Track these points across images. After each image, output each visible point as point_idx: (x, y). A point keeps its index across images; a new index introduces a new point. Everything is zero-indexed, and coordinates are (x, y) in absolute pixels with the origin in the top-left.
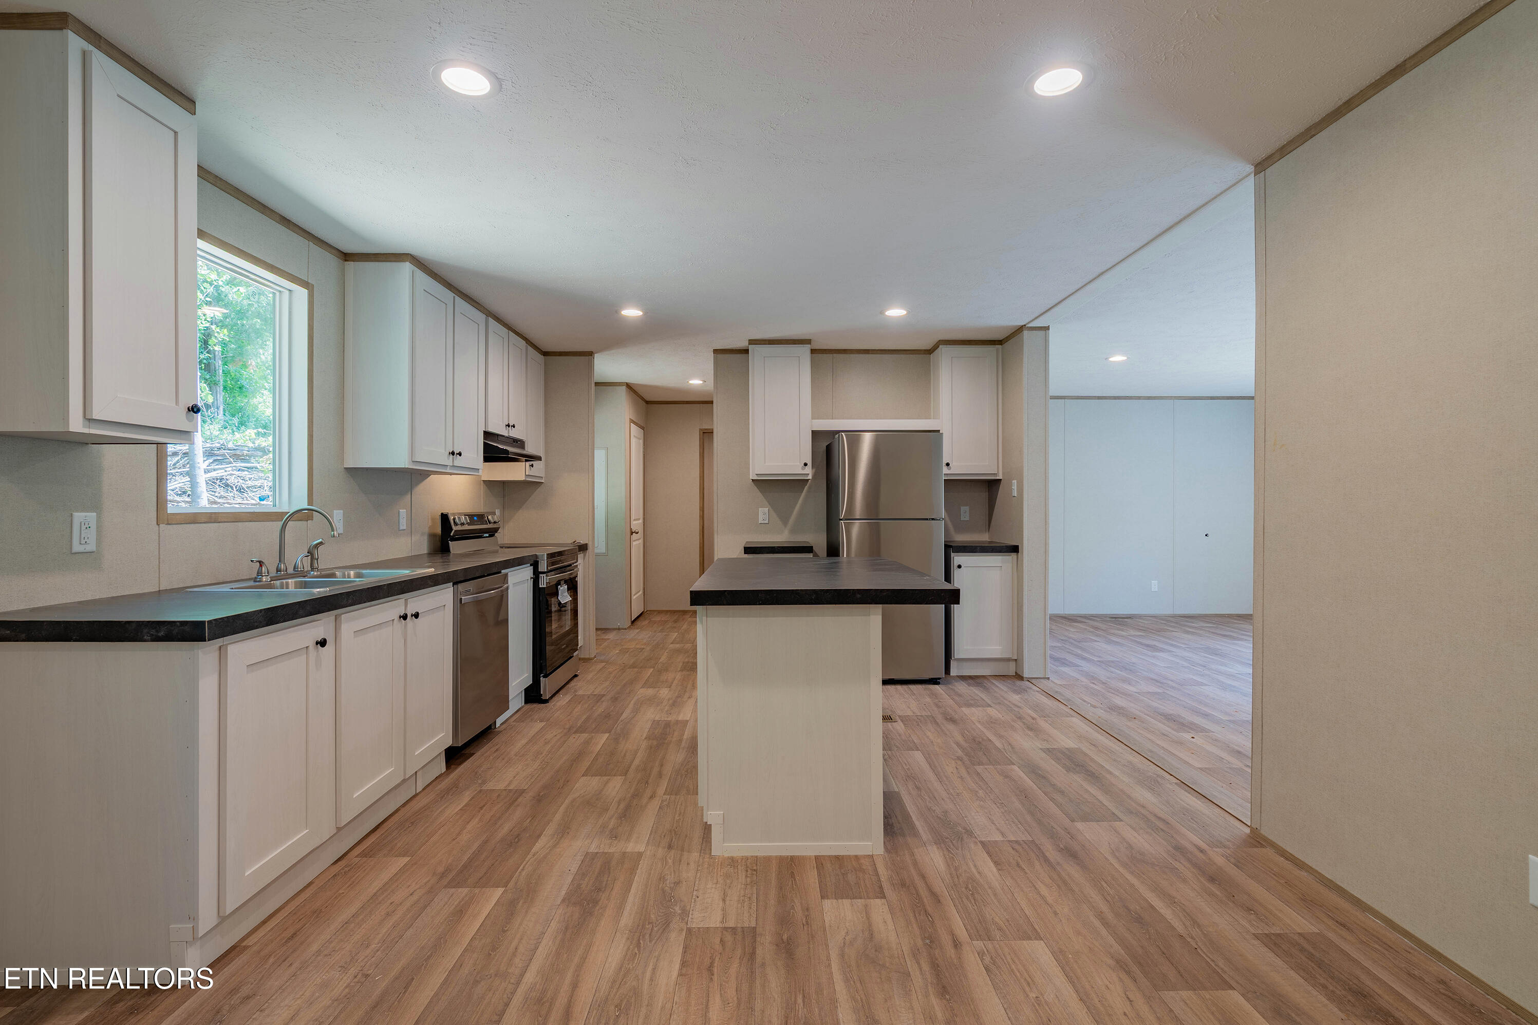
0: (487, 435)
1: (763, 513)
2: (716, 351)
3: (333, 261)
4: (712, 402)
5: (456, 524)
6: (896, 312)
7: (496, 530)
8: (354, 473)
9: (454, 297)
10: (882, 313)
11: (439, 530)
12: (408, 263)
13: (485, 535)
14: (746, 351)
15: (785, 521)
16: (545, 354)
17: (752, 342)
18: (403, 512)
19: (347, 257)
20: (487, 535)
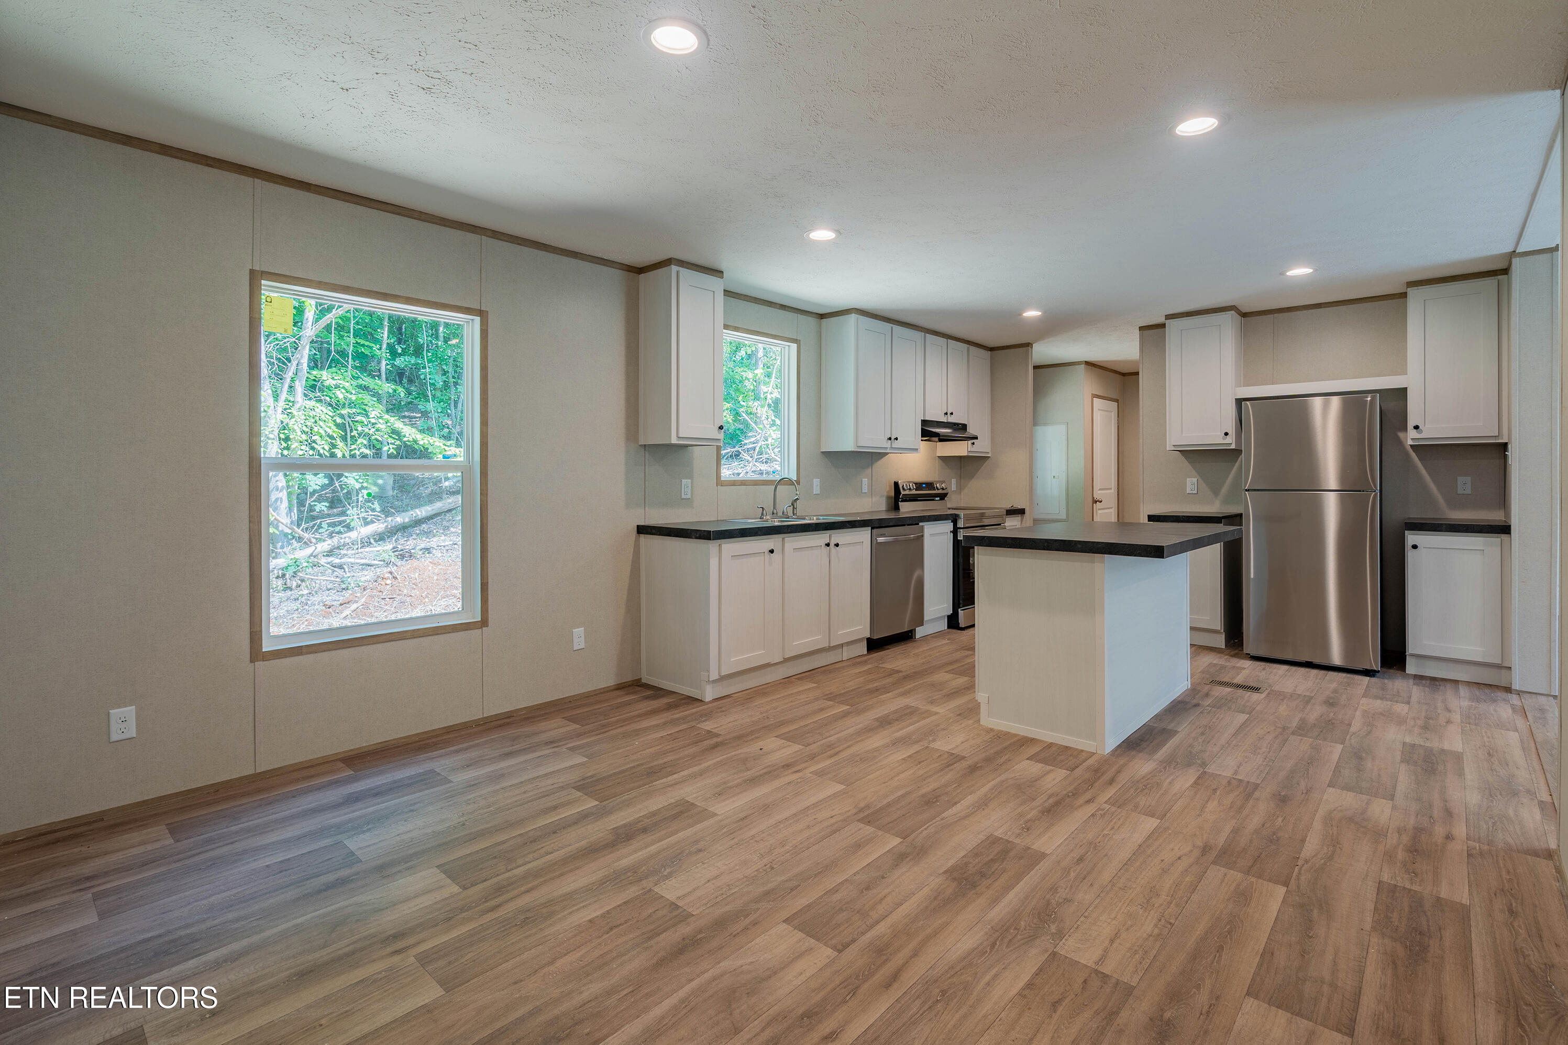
0: (924, 422)
1: (1191, 483)
2: (1141, 328)
3: (812, 321)
4: (1137, 374)
5: (904, 489)
6: (1300, 271)
7: (946, 495)
8: (827, 454)
9: (892, 327)
10: (1282, 274)
11: (893, 494)
12: (853, 314)
13: (937, 499)
14: (1163, 326)
15: (1216, 491)
16: (992, 349)
17: (1169, 317)
18: (865, 481)
19: (822, 316)
20: (938, 499)
